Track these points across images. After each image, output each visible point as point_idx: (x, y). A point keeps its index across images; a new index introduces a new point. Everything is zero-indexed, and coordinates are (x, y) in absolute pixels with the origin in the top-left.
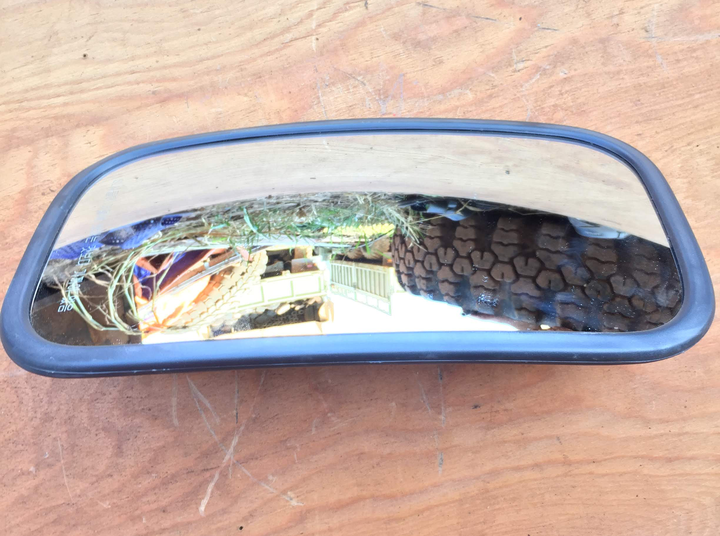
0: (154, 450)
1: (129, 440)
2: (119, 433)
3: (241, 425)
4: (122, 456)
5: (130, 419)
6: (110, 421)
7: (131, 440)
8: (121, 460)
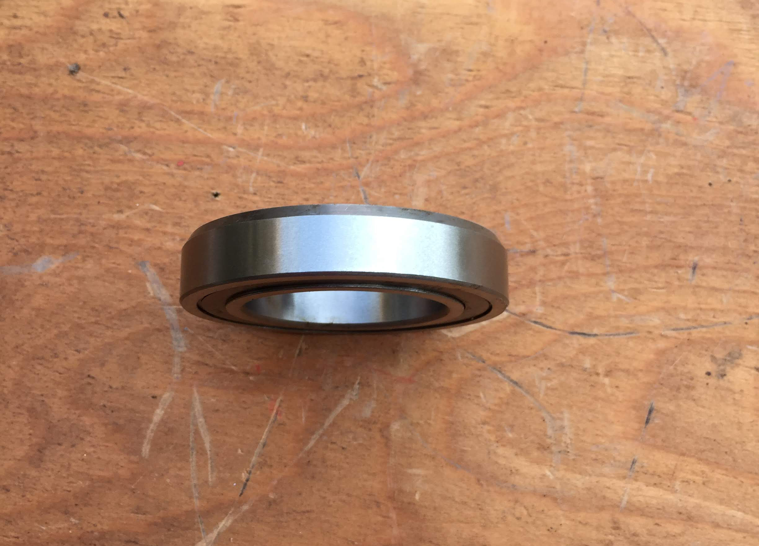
0: (92, 480)
1: (60, 444)
2: (50, 427)
3: (246, 502)
4: (39, 466)
5: (77, 412)
6: (46, 400)
7: (63, 447)
8: (33, 473)
